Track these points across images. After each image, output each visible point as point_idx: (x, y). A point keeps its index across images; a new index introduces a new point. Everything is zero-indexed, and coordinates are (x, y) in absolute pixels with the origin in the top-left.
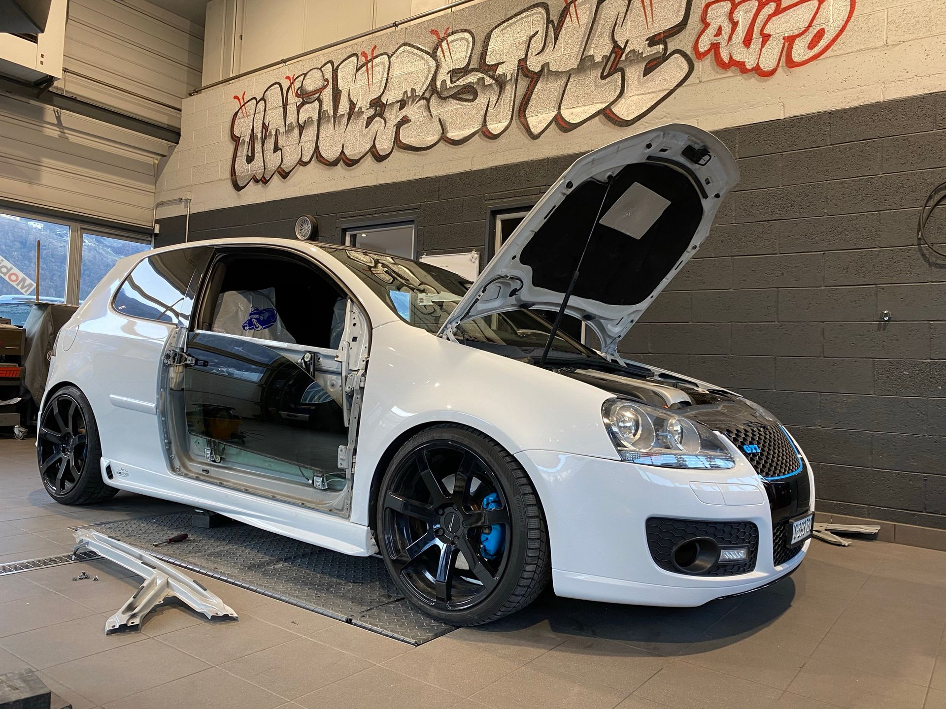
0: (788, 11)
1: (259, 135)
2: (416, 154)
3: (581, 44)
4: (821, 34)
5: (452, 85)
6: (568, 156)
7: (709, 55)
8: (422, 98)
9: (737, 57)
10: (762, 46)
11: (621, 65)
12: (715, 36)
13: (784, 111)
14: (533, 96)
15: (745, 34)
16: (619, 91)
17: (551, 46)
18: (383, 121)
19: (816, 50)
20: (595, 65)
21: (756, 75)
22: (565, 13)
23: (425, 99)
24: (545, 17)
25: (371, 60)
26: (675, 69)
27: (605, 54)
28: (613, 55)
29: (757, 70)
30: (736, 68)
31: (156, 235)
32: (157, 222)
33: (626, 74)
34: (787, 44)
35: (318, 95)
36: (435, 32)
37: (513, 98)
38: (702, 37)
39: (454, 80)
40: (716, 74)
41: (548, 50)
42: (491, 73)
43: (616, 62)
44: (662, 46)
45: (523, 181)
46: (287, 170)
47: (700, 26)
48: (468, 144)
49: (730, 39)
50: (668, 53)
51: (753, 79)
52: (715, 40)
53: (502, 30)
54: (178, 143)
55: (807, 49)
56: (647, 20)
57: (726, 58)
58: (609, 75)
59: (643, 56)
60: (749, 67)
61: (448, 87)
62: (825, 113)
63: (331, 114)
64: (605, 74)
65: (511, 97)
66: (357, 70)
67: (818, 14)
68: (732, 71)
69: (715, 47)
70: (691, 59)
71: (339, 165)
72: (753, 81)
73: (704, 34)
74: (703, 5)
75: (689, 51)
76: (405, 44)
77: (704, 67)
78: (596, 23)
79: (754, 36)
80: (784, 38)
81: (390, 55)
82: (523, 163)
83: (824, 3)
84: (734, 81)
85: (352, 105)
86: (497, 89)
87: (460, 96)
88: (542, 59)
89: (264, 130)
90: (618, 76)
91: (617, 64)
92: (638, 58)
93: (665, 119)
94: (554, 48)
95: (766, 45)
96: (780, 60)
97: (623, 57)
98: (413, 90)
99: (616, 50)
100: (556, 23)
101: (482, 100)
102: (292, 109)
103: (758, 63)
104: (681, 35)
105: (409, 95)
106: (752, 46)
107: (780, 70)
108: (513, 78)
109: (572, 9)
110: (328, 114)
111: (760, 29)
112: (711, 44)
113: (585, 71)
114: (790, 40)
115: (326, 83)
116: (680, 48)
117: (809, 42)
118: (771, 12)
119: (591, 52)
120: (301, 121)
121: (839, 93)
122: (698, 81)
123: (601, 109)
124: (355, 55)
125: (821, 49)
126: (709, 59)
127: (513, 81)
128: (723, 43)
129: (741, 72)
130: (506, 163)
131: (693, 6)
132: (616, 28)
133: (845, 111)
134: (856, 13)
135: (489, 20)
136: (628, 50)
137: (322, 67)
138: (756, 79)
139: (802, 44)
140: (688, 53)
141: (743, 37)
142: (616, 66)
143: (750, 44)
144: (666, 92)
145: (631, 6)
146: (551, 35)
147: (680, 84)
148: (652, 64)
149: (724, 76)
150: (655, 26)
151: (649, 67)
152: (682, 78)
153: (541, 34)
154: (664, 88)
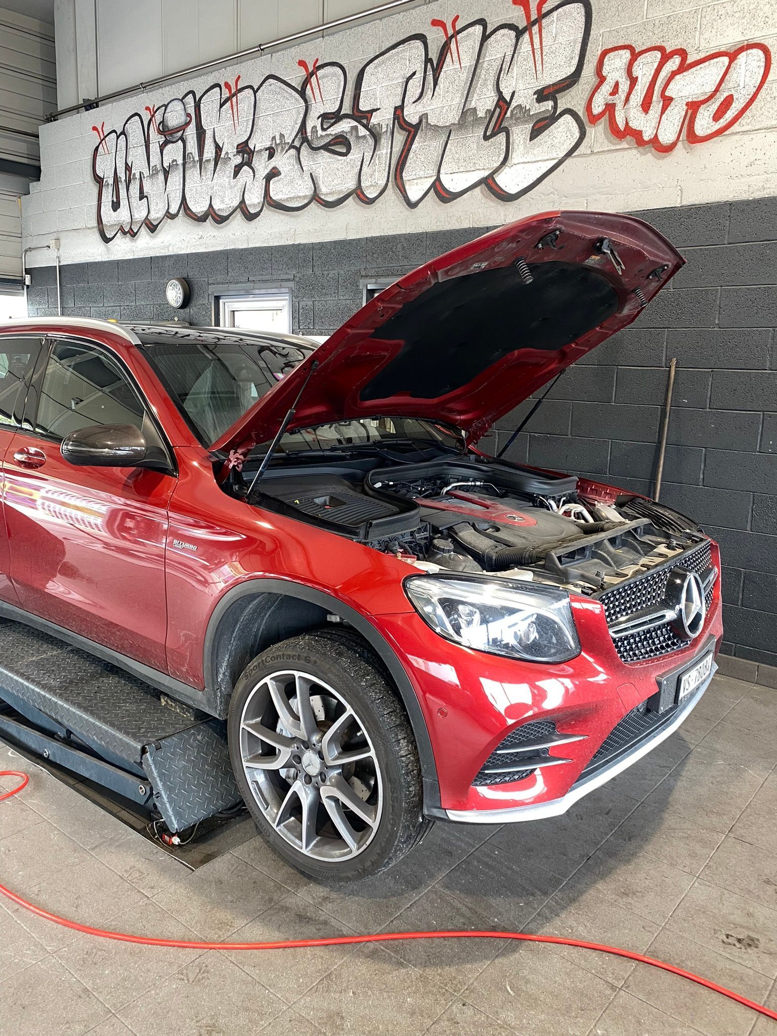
0: (694, 69)
1: (123, 179)
2: (287, 215)
3: (462, 94)
4: (729, 101)
5: (324, 133)
6: (448, 231)
7: (603, 119)
8: (292, 146)
9: (634, 125)
10: (663, 112)
11: (505, 124)
12: (611, 94)
13: (681, 197)
14: (411, 155)
15: (643, 95)
16: (502, 156)
17: (430, 93)
18: (251, 171)
19: (722, 122)
20: (478, 122)
21: (653, 150)
22: (445, 49)
23: (294, 147)
24: (424, 54)
25: (235, 94)
26: (564, 133)
27: (489, 108)
28: (498, 110)
29: (655, 141)
30: (632, 138)
31: (28, 286)
32: (28, 271)
33: (511, 135)
34: (690, 112)
35: (181, 132)
36: (302, 63)
37: (389, 155)
38: (596, 94)
39: (325, 127)
40: (609, 144)
41: (426, 97)
42: (365, 121)
43: (500, 119)
44: (551, 103)
45: (400, 257)
46: (155, 223)
47: (594, 80)
48: (343, 207)
49: (627, 99)
50: (558, 113)
51: (650, 154)
52: (610, 99)
53: (376, 67)
54: (39, 180)
55: (711, 120)
56: (536, 67)
57: (621, 126)
58: (494, 134)
59: (531, 113)
60: (647, 137)
61: (319, 136)
62: (726, 203)
63: (197, 158)
64: (488, 133)
65: (386, 154)
66: (221, 106)
67: (728, 75)
68: (628, 143)
69: (610, 108)
70: (582, 122)
71: (207, 221)
72: (649, 158)
73: (599, 91)
74: (599, 53)
75: (581, 112)
76: (271, 77)
77: (597, 133)
78: (479, 65)
79: (655, 98)
80: (687, 104)
81: (255, 88)
82: (400, 235)
83: (736, 62)
84: (628, 153)
85: (218, 149)
86: (371, 141)
87: (332, 148)
88: (420, 108)
89: (128, 172)
90: (502, 137)
91: (502, 121)
92: (524, 116)
93: (552, 195)
94: (433, 95)
95: (667, 111)
96: (681, 131)
97: (508, 114)
98: (282, 136)
99: (501, 103)
100: (435, 63)
101: (355, 155)
102: (154, 148)
103: (656, 135)
104: (574, 90)
105: (278, 142)
106: (651, 112)
107: (680, 144)
108: (389, 130)
109: (453, 46)
110: (193, 158)
111: (661, 89)
112: (606, 104)
113: (466, 127)
114: (694, 107)
115: (189, 119)
116: (571, 108)
117: (715, 111)
118: (675, 68)
119: (473, 105)
120: (166, 165)
121: (743, 180)
122: (589, 152)
123: (483, 178)
124: (218, 85)
125: (728, 121)
126: (602, 125)
127: (388, 133)
128: (619, 105)
129: (637, 144)
130: (382, 234)
131: (587, 53)
132: (502, 75)
133: (747, 203)
134: (770, 77)
135: (361, 52)
136: (514, 104)
137: (184, 98)
138: (653, 155)
139: (706, 114)
140: (580, 114)
141: (642, 99)
142: (501, 124)
143: (649, 109)
144: (556, 161)
145: (518, 47)
146: (430, 78)
147: (569, 154)
148: (540, 125)
149: (618, 147)
150: (545, 75)
151: (536, 130)
152: (571, 146)
153: (419, 76)
154: (552, 157)
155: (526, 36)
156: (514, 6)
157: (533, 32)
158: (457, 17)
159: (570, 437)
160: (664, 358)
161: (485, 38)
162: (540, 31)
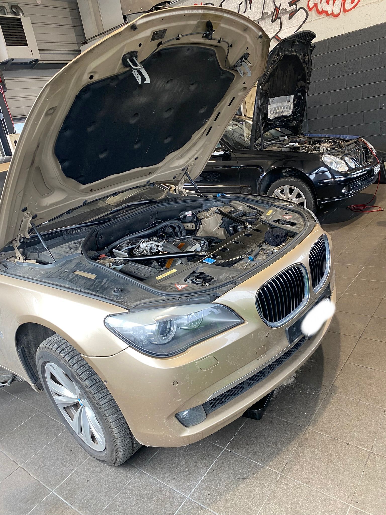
3: (261, 7)
7: (314, 9)
9: (324, 9)
10: (334, 3)
11: (279, 16)
13: (344, 31)
16: (280, 27)
17: (249, 8)
19: (354, 4)
20: (268, 16)
21: (332, 16)
26: (301, 15)
27: (272, 11)
28: (276, 11)
29: (332, 14)
30: (325, 14)
33: (282, 19)
34: (343, 2)
36: (195, 5)
38: (310, 1)
40: (317, 17)
41: (248, 10)
44: (294, 6)
49: (321, 1)
50: (298, 9)
51: (331, 18)
52: (315, 2)
53: (226, 2)
55: (350, 4)
57: (320, 10)
58: (275, 20)
59: (288, 10)
60: (329, 13)
62: (359, 30)
64: (273, 20)
68: (324, 16)
69: (316, 5)
70: (307, 11)
72: (332, 19)
75: (306, 7)
77: (312, 14)
84: (324, 19)
88: (246, 15)
90: (279, 20)
91: (278, 15)
92: (286, 12)
95: (335, 3)
96: (341, 9)
97: (280, 12)
99: (276, 9)
103: (333, 11)
104: (302, 0)
106: (330, 4)
107: (341, 13)
112: (314, 4)
113: (265, 19)
114: (344, 0)
116: (302, 6)
119: (266, 11)
121: (363, 22)
122: (311, 21)
123: (274, 36)
126: (314, 10)
128: (319, 3)
129: (327, 15)
133: (366, 29)
136: (281, 8)
139: (348, 2)
142: (277, 16)
144: (299, 26)
146: (248, 3)
147: (304, 22)
148: (292, 14)
149: (321, 18)
151: (290, 16)
152: (304, 20)
153: (244, 3)
154: (298, 24)
159: (318, 119)
160: (346, 86)
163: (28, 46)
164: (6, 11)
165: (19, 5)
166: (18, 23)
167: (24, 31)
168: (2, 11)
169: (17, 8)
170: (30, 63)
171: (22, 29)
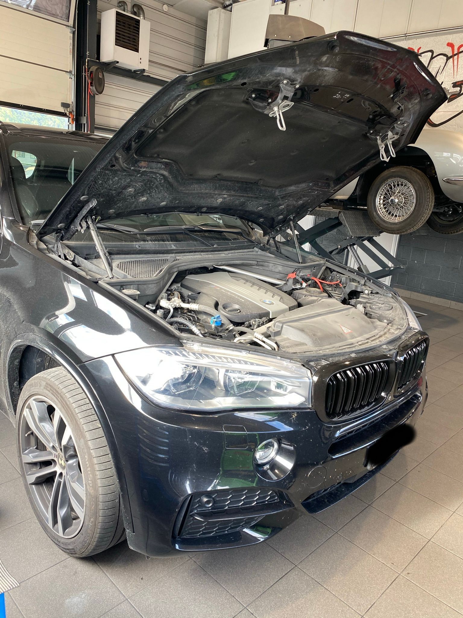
44: (459, 89)
56: (454, 73)
59: (449, 92)
132: (438, 74)
145: (447, 64)
148: (453, 97)
150: (458, 76)
151: (451, 99)
154: (457, 110)
155: (451, 59)
156: (447, 47)
157: (455, 58)
158: (420, 48)
161: (432, 58)
162: (458, 58)
163: (138, 52)
164: (126, 8)
165: (143, 6)
166: (136, 24)
167: (139, 35)
168: (122, 7)
169: (139, 9)
170: (135, 71)
171: (138, 33)
